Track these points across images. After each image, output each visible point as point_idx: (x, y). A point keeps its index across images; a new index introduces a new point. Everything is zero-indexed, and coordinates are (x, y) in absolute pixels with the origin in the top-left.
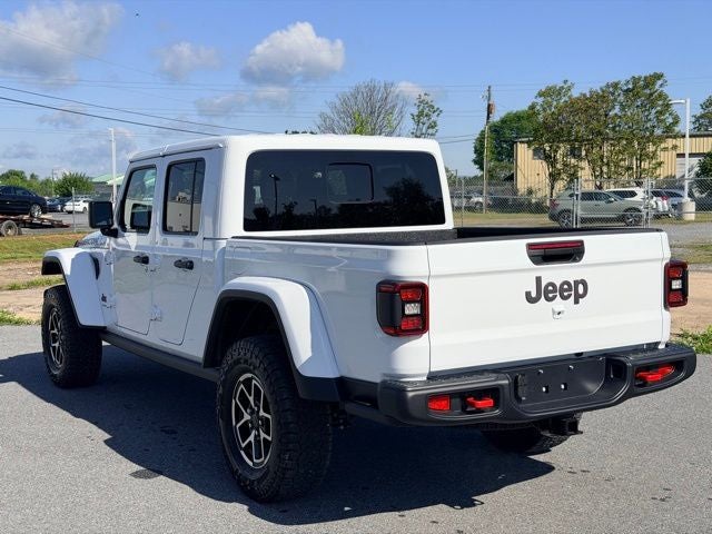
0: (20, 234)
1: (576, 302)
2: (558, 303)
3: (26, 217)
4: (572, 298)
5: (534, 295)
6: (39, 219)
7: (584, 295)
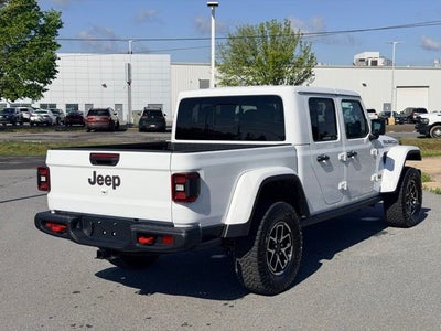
1: (114, 188)
5: (92, 180)
7: (118, 185)
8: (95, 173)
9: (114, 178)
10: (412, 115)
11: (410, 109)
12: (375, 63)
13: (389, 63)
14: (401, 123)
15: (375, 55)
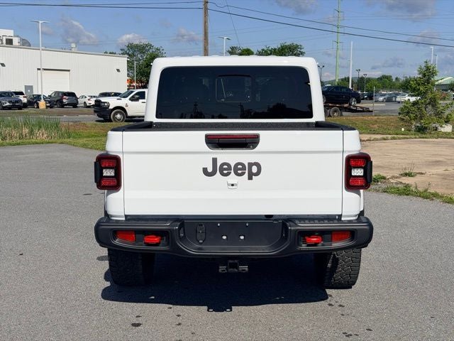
0: (342, 115)
1: (250, 178)
2: (233, 178)
3: (346, 105)
4: (246, 175)
5: (210, 170)
6: (354, 106)
7: (258, 173)
8: (215, 160)
9: (251, 165)
10: (62, 99)
11: (57, 93)
12: (10, 42)
13: (25, 44)
14: (51, 107)
15: (9, 33)
